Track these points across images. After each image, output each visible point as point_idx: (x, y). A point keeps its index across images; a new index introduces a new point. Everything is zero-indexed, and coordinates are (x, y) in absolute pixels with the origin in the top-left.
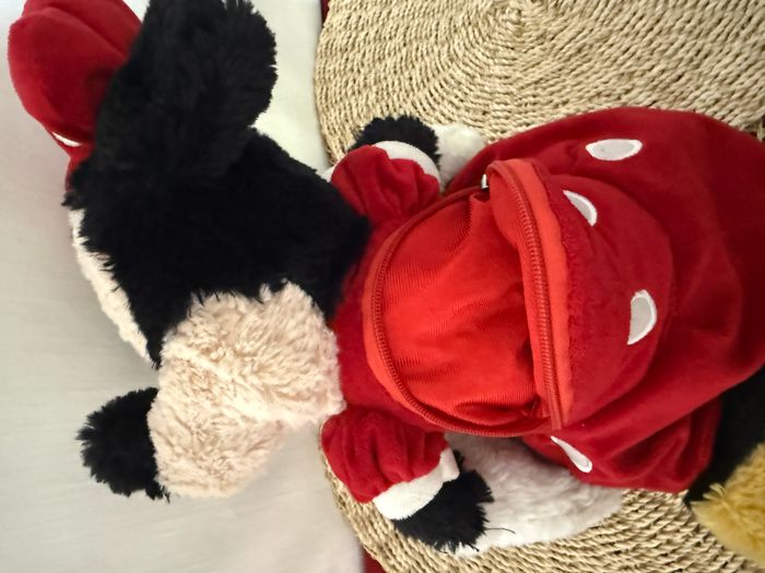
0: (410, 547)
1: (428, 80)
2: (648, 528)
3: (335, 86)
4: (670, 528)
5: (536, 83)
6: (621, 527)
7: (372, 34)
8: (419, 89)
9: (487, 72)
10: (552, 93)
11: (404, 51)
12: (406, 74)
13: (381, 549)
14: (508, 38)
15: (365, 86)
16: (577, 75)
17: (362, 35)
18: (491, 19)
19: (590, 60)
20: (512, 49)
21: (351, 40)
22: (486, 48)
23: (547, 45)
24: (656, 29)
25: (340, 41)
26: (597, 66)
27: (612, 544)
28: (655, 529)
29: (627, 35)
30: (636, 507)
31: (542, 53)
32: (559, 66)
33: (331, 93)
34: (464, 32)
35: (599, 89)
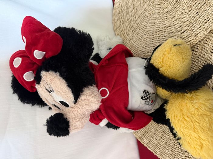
1: (140, 17)
3: (118, 23)
5: (167, 13)
7: (125, 8)
8: (138, 20)
9: (154, 12)
10: (171, 15)
11: (133, 10)
12: (135, 16)
14: (158, 2)
15: (125, 21)
16: (177, 9)
17: (123, 8)
20: (160, 5)
21: (120, 10)
22: (153, 6)
25: (118, 11)
26: (182, 5)
31: (167, 4)
32: (172, 7)
33: (117, 25)
34: (147, 3)
35: (182, 12)
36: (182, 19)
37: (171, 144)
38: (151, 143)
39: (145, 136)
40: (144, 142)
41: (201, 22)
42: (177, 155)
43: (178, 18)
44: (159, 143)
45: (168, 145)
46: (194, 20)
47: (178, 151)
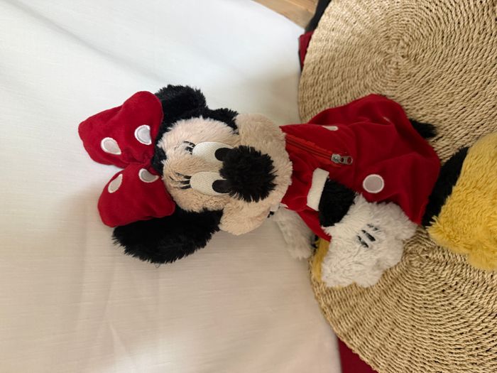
0: (360, 335)
2: (476, 320)
4: (486, 320)
5: (407, 99)
6: (462, 321)
7: (326, 77)
10: (415, 104)
11: (342, 84)
12: (344, 96)
13: (345, 335)
14: (392, 76)
15: (324, 103)
16: (427, 95)
17: (321, 77)
18: (384, 67)
19: (432, 87)
20: (395, 82)
21: (315, 81)
22: (382, 82)
23: (412, 79)
24: (464, 71)
25: (310, 81)
26: (437, 89)
27: (459, 329)
28: (479, 321)
29: (450, 73)
30: (469, 310)
31: (410, 83)
32: (418, 90)
33: (307, 108)
34: (371, 74)
35: (438, 102)
36: (436, 115)
37: (408, 347)
38: (367, 347)
39: (355, 331)
40: (352, 345)
41: (469, 125)
42: (420, 368)
43: (428, 113)
44: (384, 346)
45: (401, 349)
46: (458, 120)
47: (422, 360)
